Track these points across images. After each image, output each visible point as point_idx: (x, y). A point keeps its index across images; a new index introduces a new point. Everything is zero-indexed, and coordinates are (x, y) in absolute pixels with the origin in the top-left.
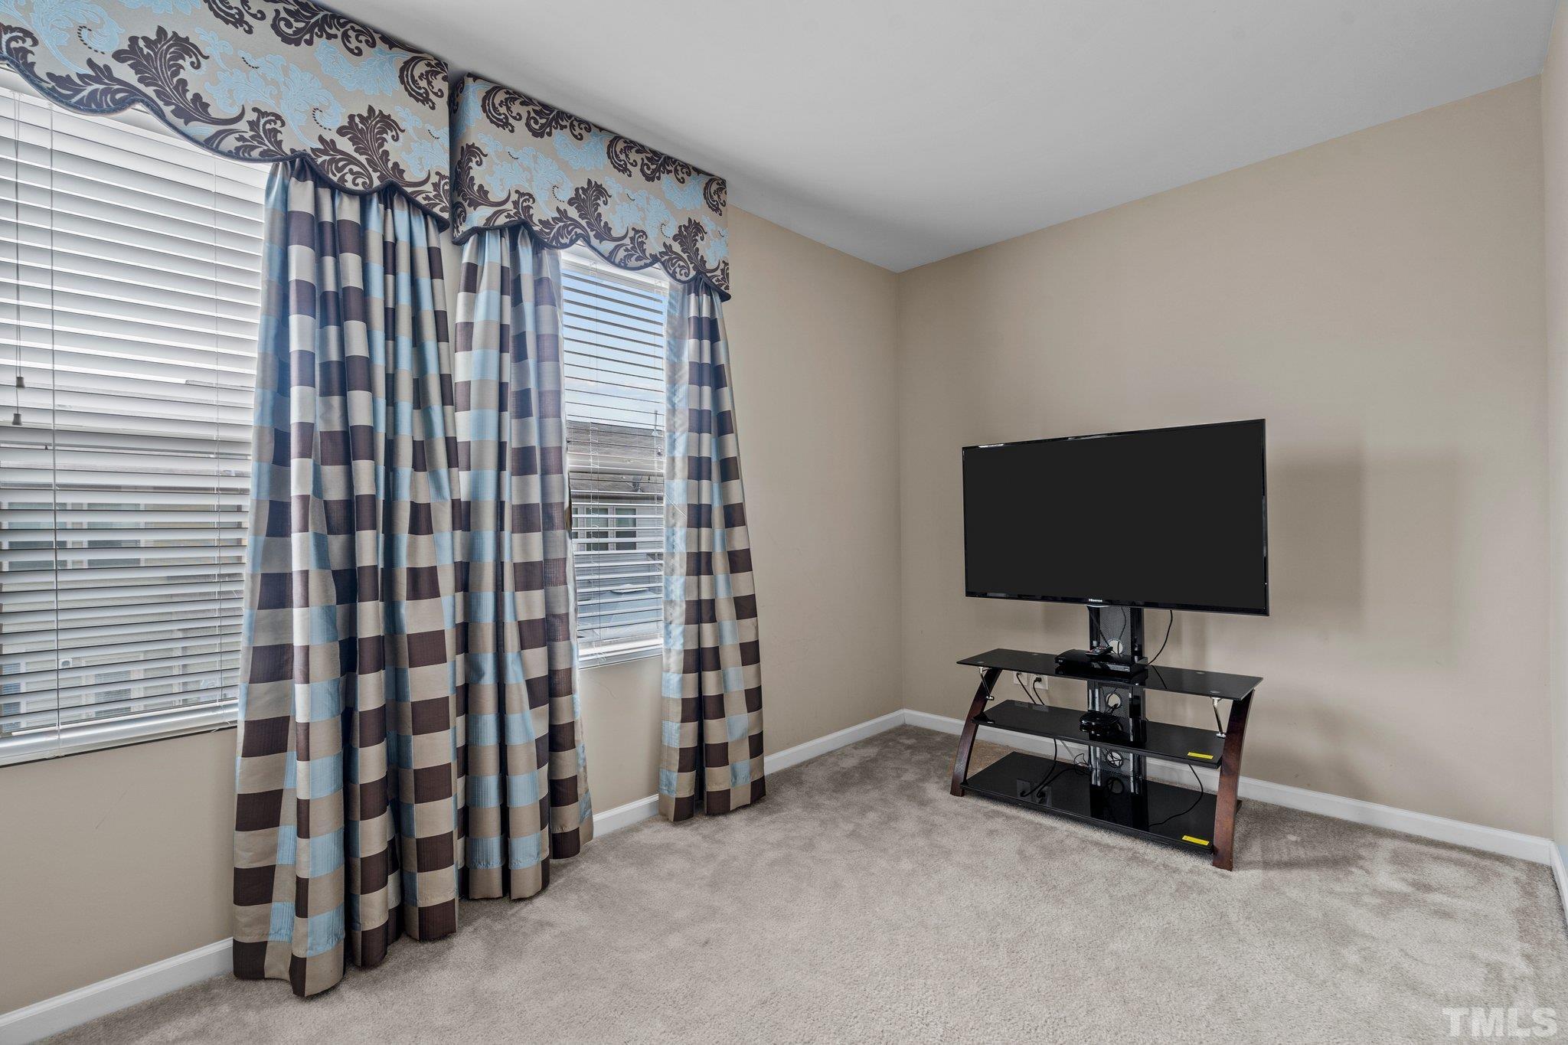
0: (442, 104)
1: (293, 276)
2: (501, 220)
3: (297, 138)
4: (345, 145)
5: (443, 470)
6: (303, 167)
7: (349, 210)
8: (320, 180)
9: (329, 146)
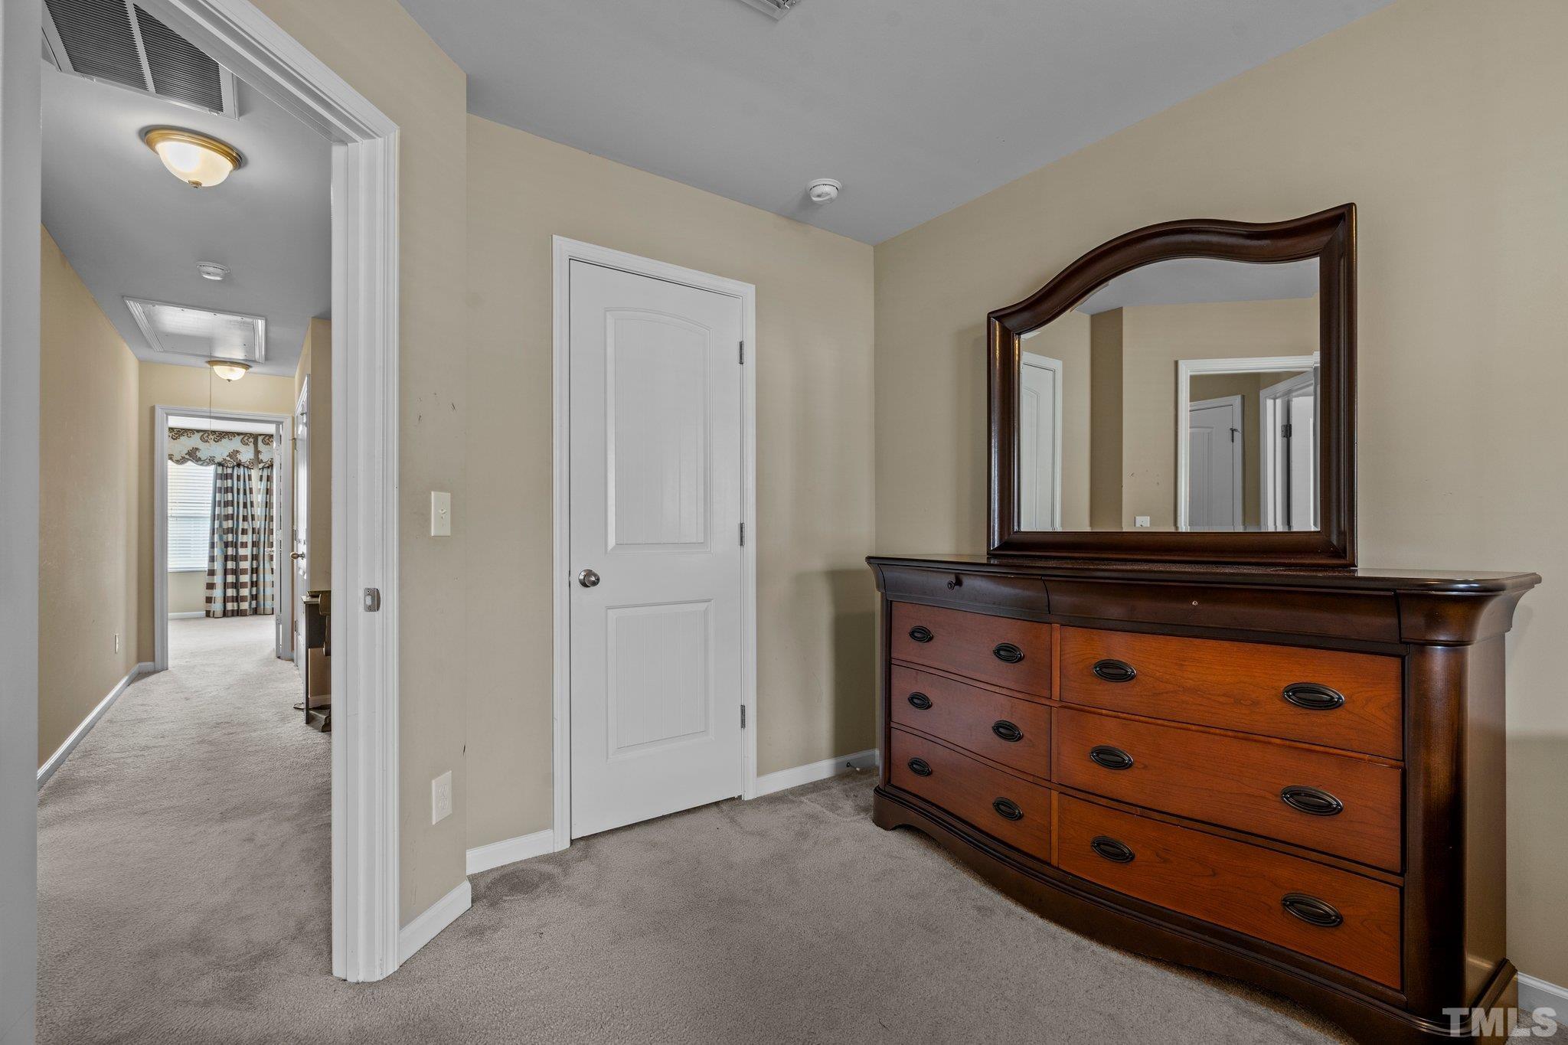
0: (252, 445)
1: (217, 486)
2: (267, 465)
3: (218, 459)
4: (228, 459)
5: (250, 522)
6: (220, 464)
7: (229, 471)
8: (223, 466)
9: (225, 460)
